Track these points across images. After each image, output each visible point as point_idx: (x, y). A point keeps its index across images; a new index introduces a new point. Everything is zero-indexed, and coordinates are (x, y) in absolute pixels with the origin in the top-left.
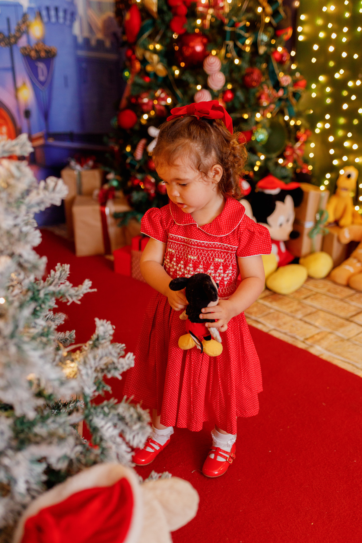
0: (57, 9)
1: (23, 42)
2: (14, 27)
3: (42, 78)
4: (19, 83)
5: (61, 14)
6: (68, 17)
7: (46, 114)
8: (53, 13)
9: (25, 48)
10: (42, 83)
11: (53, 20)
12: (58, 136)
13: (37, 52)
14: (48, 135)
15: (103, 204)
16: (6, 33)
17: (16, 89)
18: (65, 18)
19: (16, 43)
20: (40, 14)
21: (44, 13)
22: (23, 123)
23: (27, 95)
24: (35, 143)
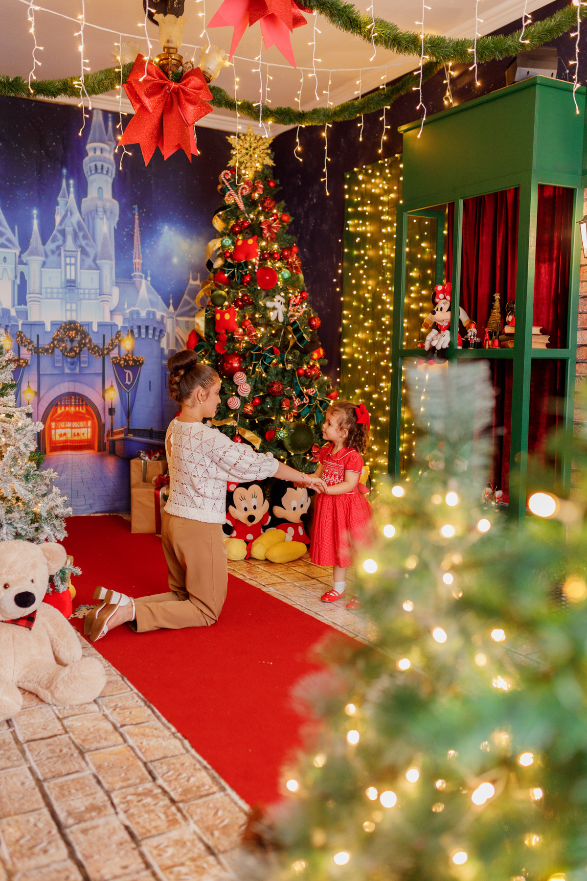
0: (147, 328)
1: (114, 353)
2: (108, 341)
3: (127, 382)
4: (107, 386)
5: (151, 332)
6: (157, 334)
7: (128, 413)
8: (143, 331)
9: (116, 358)
10: (128, 387)
11: (143, 336)
12: (136, 432)
13: (125, 360)
14: (129, 431)
15: (158, 489)
16: (101, 347)
17: (104, 390)
18: (154, 335)
19: (108, 353)
20: (132, 331)
21: (136, 331)
22: (107, 419)
23: (113, 395)
24: (116, 437)
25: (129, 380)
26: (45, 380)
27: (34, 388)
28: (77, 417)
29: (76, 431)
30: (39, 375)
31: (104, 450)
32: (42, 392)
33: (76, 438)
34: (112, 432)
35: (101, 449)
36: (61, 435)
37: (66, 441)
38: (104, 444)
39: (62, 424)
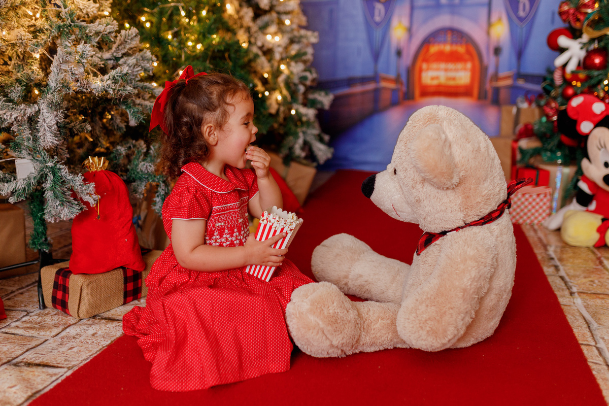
3: (521, 14)
4: (494, 18)
7: (520, 54)
10: (521, 19)
12: (528, 78)
14: (519, 76)
15: (516, 140)
17: (489, 24)
22: (490, 61)
23: (501, 31)
24: (502, 83)
25: (524, 10)
26: (419, 15)
27: (405, 22)
28: (453, 58)
29: (451, 74)
30: (412, 8)
31: (485, 97)
32: (415, 27)
33: (451, 83)
34: (496, 77)
35: (482, 96)
36: (433, 79)
37: (439, 86)
38: (486, 92)
39: (434, 65)
